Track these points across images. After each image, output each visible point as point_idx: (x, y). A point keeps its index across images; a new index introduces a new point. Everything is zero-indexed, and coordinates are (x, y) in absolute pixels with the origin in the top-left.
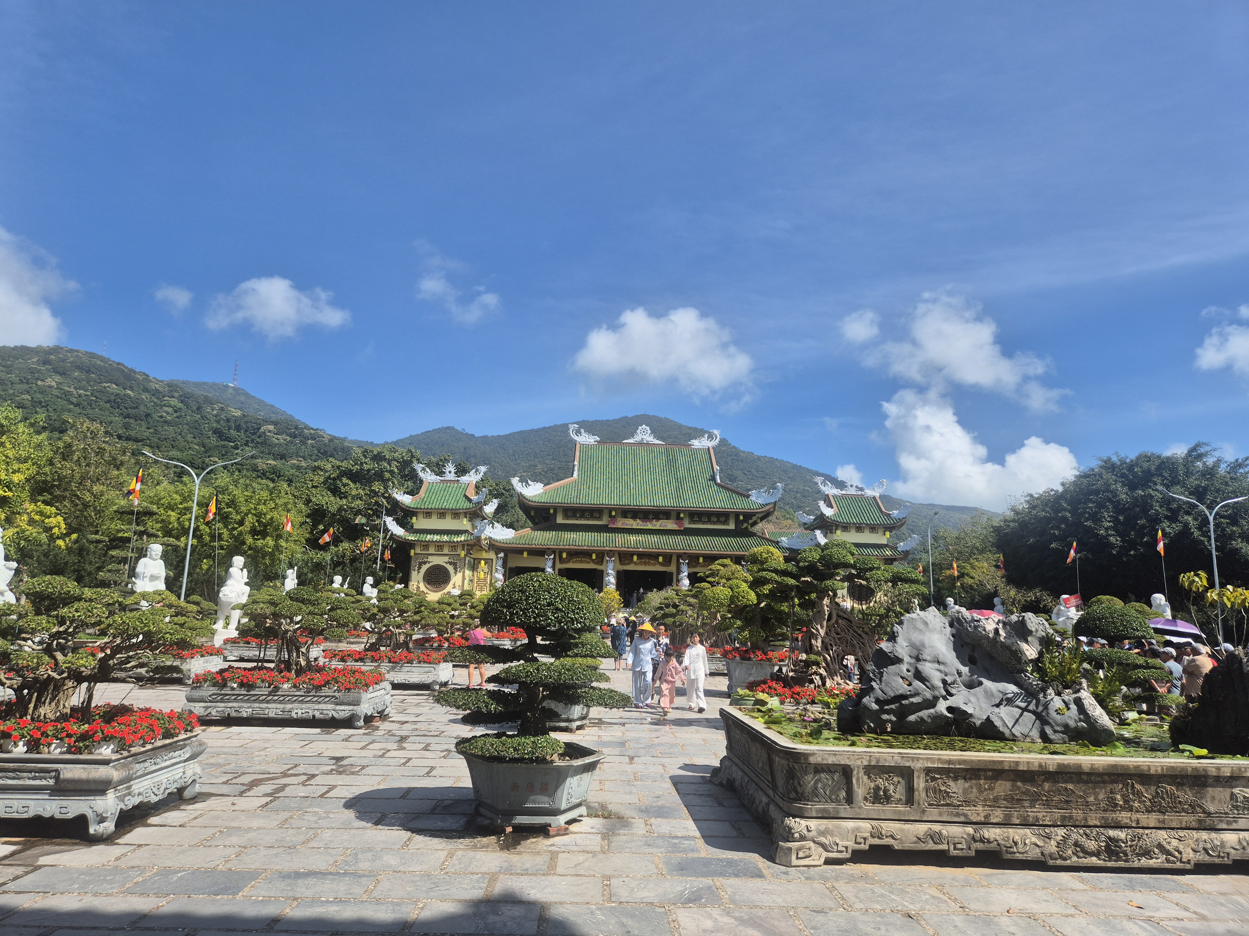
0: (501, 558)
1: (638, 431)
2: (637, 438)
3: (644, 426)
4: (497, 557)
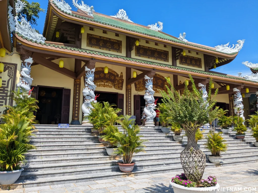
1: (119, 12)
2: (119, 16)
3: (122, 10)
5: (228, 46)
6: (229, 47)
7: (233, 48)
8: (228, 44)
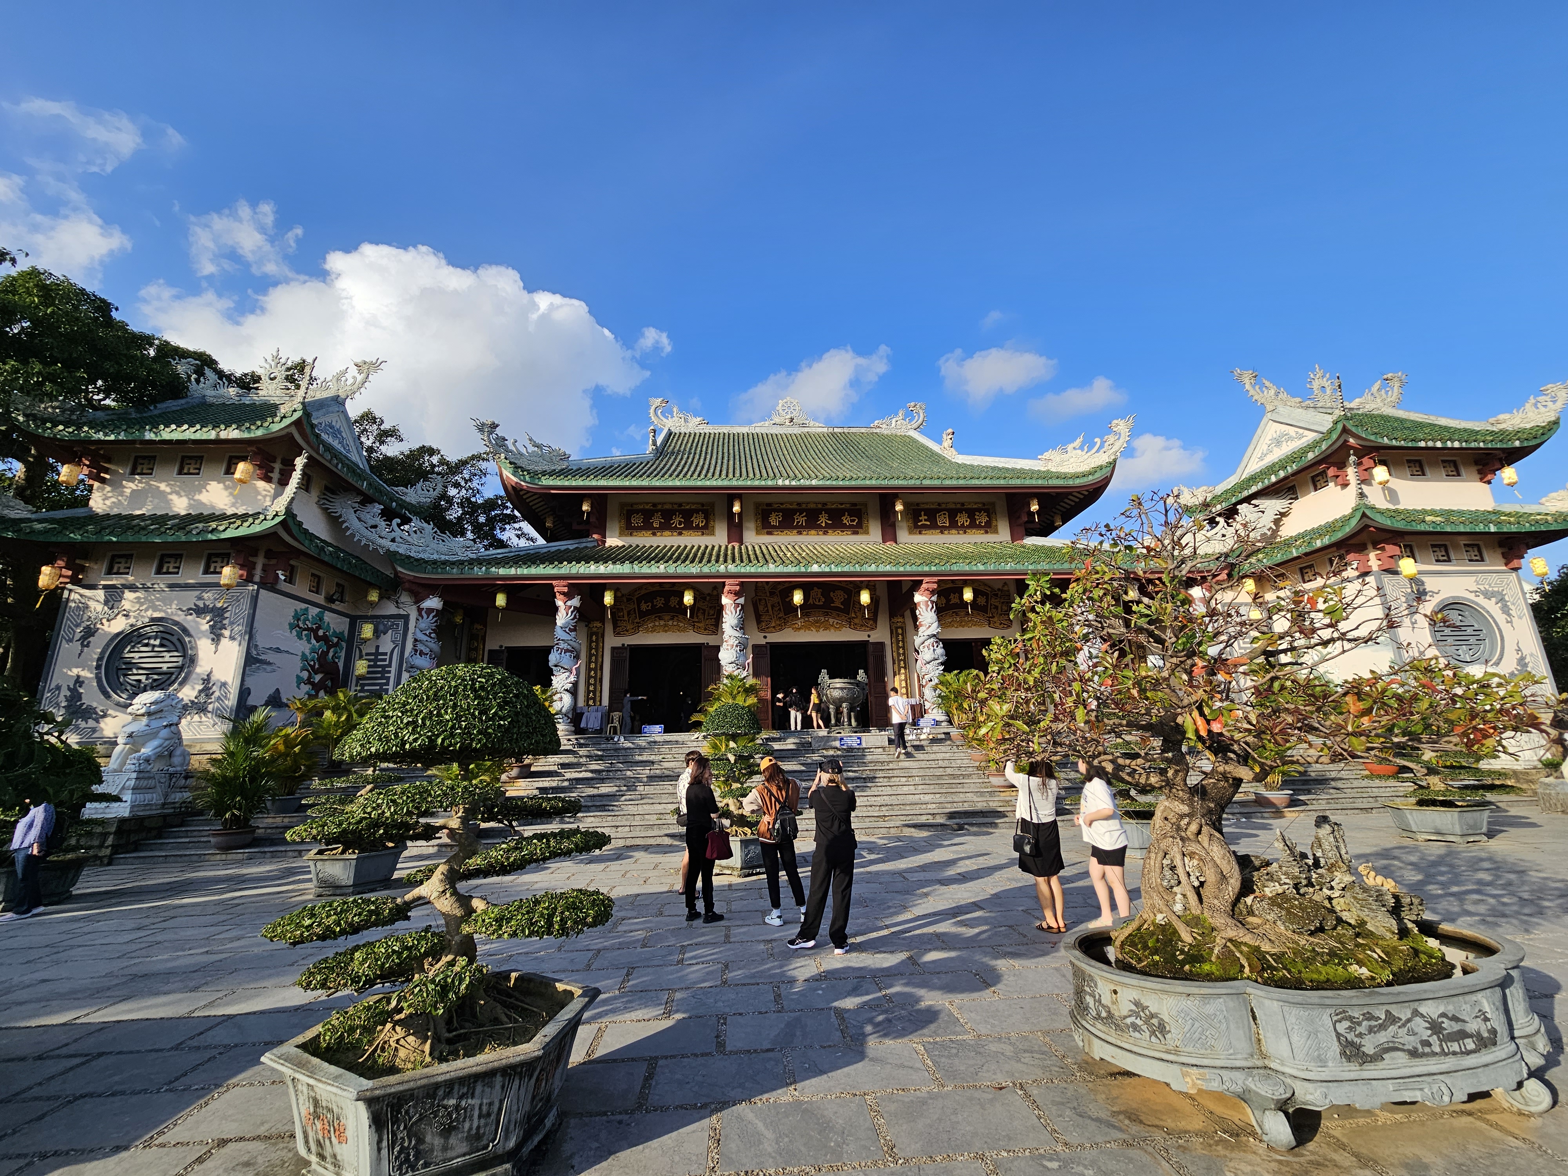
0: (429, 611)
4: (420, 610)
5: (1081, 448)
6: (1083, 450)
7: (1098, 451)
8: (1078, 442)
